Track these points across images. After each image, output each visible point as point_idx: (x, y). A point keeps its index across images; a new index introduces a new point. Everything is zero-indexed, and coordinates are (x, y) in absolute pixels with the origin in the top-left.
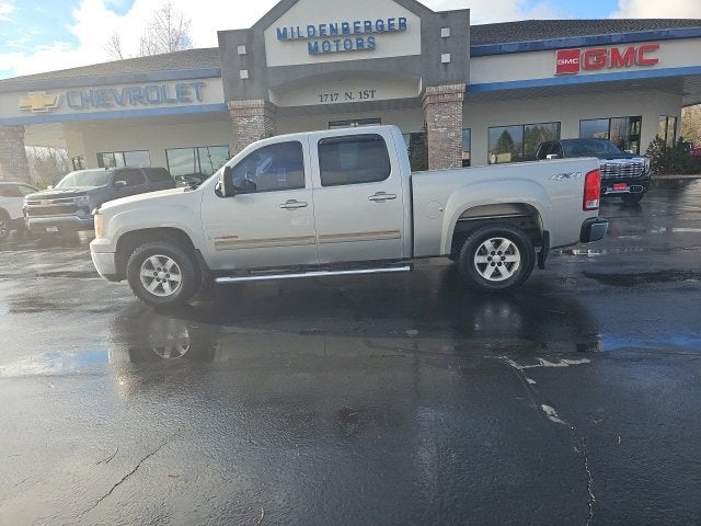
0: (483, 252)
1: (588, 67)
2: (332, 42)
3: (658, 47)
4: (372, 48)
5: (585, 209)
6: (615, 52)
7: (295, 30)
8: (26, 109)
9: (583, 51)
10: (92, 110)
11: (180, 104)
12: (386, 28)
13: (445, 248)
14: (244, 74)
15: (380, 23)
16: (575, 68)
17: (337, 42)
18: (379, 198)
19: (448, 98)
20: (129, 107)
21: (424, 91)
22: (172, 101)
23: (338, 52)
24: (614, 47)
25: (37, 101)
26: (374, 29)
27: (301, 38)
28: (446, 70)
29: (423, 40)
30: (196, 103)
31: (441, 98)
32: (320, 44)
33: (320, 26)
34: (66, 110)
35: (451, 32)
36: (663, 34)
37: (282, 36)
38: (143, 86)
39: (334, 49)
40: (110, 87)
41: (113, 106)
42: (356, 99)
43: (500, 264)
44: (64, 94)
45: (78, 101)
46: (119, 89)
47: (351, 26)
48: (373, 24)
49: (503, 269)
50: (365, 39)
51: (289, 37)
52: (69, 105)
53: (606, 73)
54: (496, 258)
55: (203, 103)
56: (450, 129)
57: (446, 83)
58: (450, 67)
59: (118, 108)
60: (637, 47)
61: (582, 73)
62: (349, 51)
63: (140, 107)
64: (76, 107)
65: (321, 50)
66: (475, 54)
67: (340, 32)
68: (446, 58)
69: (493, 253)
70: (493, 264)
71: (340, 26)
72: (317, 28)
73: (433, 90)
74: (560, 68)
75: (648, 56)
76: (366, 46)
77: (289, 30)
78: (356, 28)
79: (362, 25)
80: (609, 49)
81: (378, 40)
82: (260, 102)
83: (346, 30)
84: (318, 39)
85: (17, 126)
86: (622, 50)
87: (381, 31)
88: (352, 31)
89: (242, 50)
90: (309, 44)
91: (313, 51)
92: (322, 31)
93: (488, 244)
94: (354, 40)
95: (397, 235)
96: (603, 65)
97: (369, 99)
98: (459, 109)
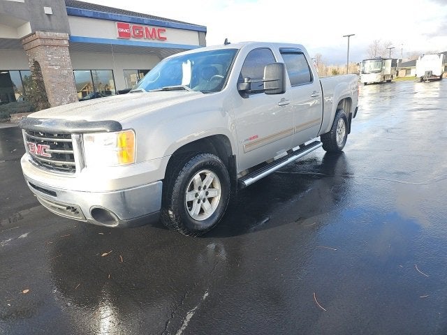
1: (136, 36)
3: (165, 31)
6: (147, 30)
9: (131, 25)
16: (128, 35)
18: (314, 95)
19: (57, 43)
21: (33, 34)
24: (146, 26)
28: (50, 21)
31: (50, 42)
36: (167, 24)
49: (341, 137)
53: (144, 42)
58: (52, 17)
60: (157, 28)
61: (132, 39)
66: (70, 14)
68: (48, 10)
73: (40, 34)
74: (121, 34)
75: (162, 35)
80: (144, 27)
86: (150, 29)
95: (320, 121)
96: (142, 36)
98: (66, 52)
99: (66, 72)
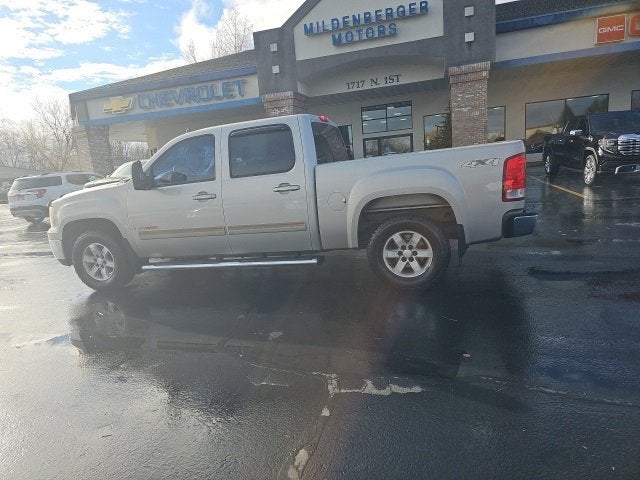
0: (393, 246)
1: (635, 34)
2: (355, 33)
4: (393, 35)
5: (504, 199)
7: (321, 24)
8: (109, 111)
9: (629, 17)
10: (158, 109)
11: (225, 100)
12: (407, 13)
13: (352, 241)
14: (276, 69)
15: (402, 9)
16: (620, 35)
17: (359, 31)
18: (283, 189)
19: (472, 77)
20: (186, 105)
21: (447, 72)
22: (219, 98)
23: (361, 41)
25: (116, 104)
26: (395, 16)
27: (326, 32)
28: (470, 49)
29: (446, 21)
30: (239, 98)
31: (464, 78)
32: (343, 35)
33: (344, 18)
34: (138, 111)
35: (475, 10)
37: (309, 31)
38: (196, 86)
39: (356, 38)
40: (172, 89)
41: (173, 105)
42: (382, 84)
43: (411, 259)
44: (136, 96)
45: (147, 103)
46: (178, 90)
47: (373, 14)
48: (395, 11)
49: (415, 265)
50: (387, 26)
51: (315, 31)
52: (140, 107)
54: (407, 253)
55: (245, 98)
56: (475, 108)
57: (469, 62)
58: (474, 46)
59: (177, 106)
61: (627, 40)
62: (371, 39)
63: (195, 104)
64: (145, 108)
65: (344, 41)
66: (502, 30)
67: (362, 22)
68: (469, 37)
69: (404, 248)
70: (404, 259)
71: (362, 16)
72: (341, 21)
73: (454, 70)
74: (601, 37)
76: (387, 33)
77: (315, 25)
78: (378, 17)
79: (383, 13)
81: (399, 25)
82: (289, 94)
83: (368, 19)
84: (341, 31)
85: (104, 126)
87: (402, 16)
88: (374, 20)
89: (274, 48)
90: (333, 36)
91: (337, 43)
92: (345, 23)
93: (397, 238)
94: (376, 29)
95: (303, 227)
97: (395, 83)
98: (483, 87)
99: (477, 113)
